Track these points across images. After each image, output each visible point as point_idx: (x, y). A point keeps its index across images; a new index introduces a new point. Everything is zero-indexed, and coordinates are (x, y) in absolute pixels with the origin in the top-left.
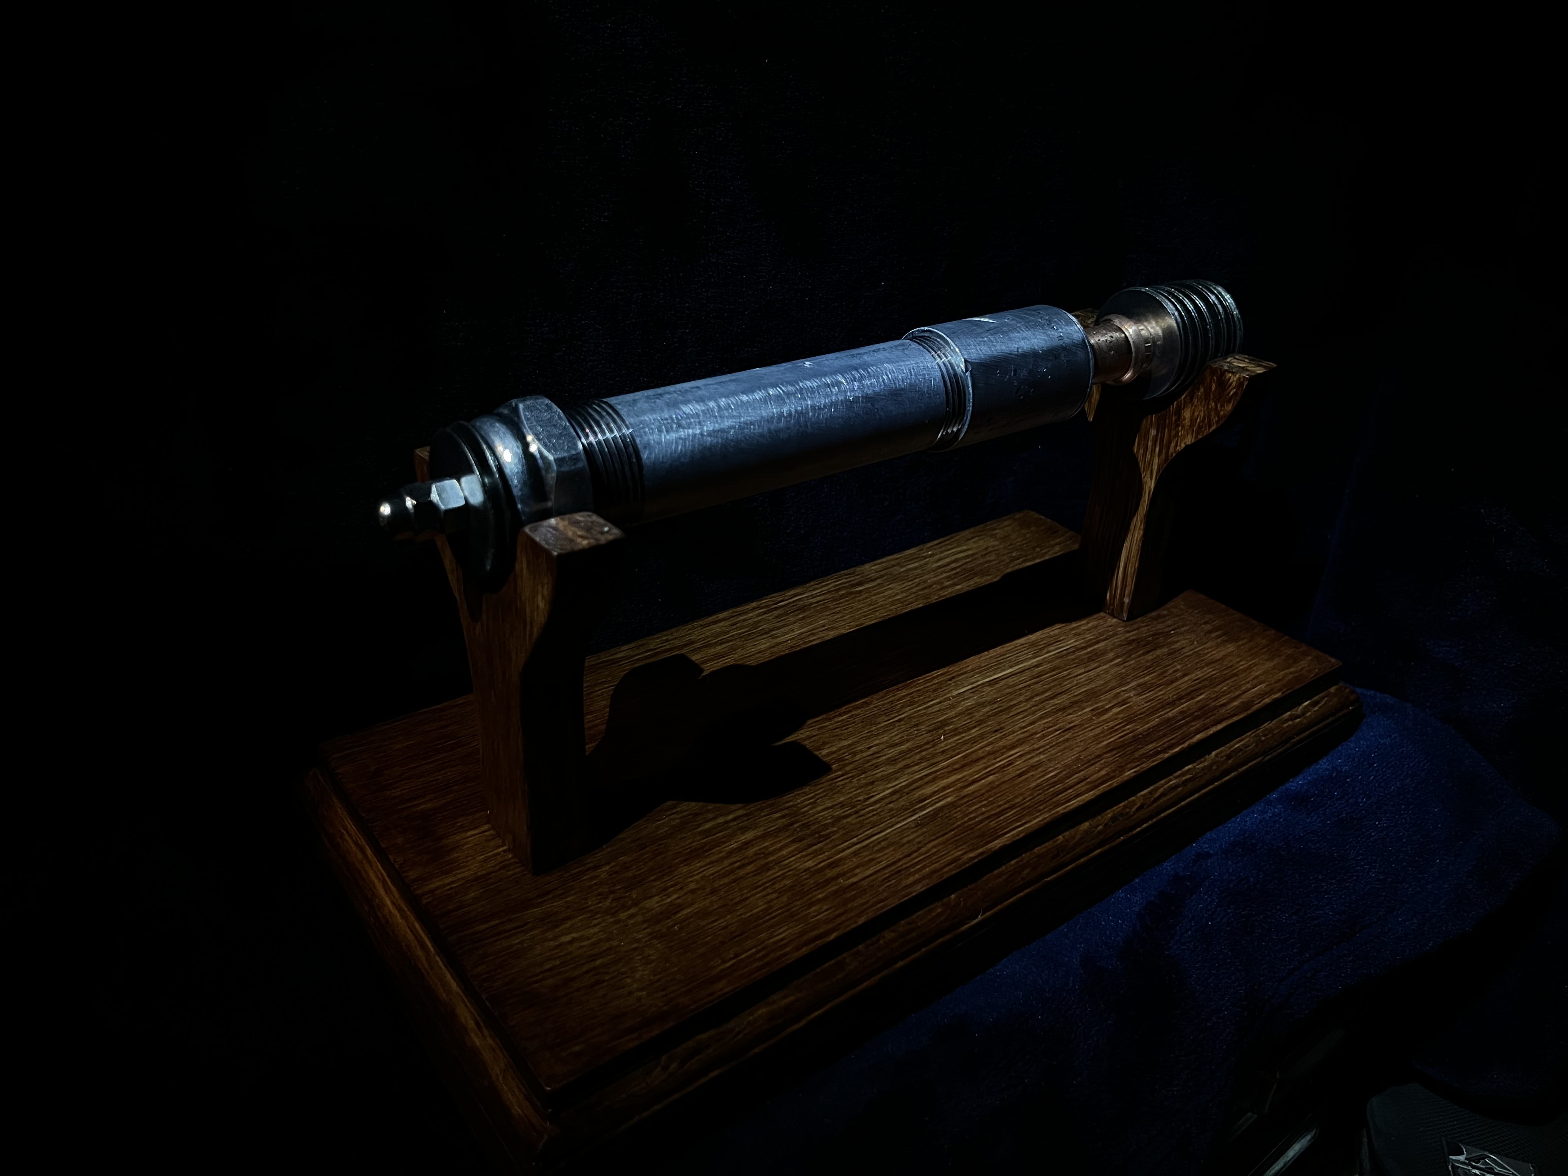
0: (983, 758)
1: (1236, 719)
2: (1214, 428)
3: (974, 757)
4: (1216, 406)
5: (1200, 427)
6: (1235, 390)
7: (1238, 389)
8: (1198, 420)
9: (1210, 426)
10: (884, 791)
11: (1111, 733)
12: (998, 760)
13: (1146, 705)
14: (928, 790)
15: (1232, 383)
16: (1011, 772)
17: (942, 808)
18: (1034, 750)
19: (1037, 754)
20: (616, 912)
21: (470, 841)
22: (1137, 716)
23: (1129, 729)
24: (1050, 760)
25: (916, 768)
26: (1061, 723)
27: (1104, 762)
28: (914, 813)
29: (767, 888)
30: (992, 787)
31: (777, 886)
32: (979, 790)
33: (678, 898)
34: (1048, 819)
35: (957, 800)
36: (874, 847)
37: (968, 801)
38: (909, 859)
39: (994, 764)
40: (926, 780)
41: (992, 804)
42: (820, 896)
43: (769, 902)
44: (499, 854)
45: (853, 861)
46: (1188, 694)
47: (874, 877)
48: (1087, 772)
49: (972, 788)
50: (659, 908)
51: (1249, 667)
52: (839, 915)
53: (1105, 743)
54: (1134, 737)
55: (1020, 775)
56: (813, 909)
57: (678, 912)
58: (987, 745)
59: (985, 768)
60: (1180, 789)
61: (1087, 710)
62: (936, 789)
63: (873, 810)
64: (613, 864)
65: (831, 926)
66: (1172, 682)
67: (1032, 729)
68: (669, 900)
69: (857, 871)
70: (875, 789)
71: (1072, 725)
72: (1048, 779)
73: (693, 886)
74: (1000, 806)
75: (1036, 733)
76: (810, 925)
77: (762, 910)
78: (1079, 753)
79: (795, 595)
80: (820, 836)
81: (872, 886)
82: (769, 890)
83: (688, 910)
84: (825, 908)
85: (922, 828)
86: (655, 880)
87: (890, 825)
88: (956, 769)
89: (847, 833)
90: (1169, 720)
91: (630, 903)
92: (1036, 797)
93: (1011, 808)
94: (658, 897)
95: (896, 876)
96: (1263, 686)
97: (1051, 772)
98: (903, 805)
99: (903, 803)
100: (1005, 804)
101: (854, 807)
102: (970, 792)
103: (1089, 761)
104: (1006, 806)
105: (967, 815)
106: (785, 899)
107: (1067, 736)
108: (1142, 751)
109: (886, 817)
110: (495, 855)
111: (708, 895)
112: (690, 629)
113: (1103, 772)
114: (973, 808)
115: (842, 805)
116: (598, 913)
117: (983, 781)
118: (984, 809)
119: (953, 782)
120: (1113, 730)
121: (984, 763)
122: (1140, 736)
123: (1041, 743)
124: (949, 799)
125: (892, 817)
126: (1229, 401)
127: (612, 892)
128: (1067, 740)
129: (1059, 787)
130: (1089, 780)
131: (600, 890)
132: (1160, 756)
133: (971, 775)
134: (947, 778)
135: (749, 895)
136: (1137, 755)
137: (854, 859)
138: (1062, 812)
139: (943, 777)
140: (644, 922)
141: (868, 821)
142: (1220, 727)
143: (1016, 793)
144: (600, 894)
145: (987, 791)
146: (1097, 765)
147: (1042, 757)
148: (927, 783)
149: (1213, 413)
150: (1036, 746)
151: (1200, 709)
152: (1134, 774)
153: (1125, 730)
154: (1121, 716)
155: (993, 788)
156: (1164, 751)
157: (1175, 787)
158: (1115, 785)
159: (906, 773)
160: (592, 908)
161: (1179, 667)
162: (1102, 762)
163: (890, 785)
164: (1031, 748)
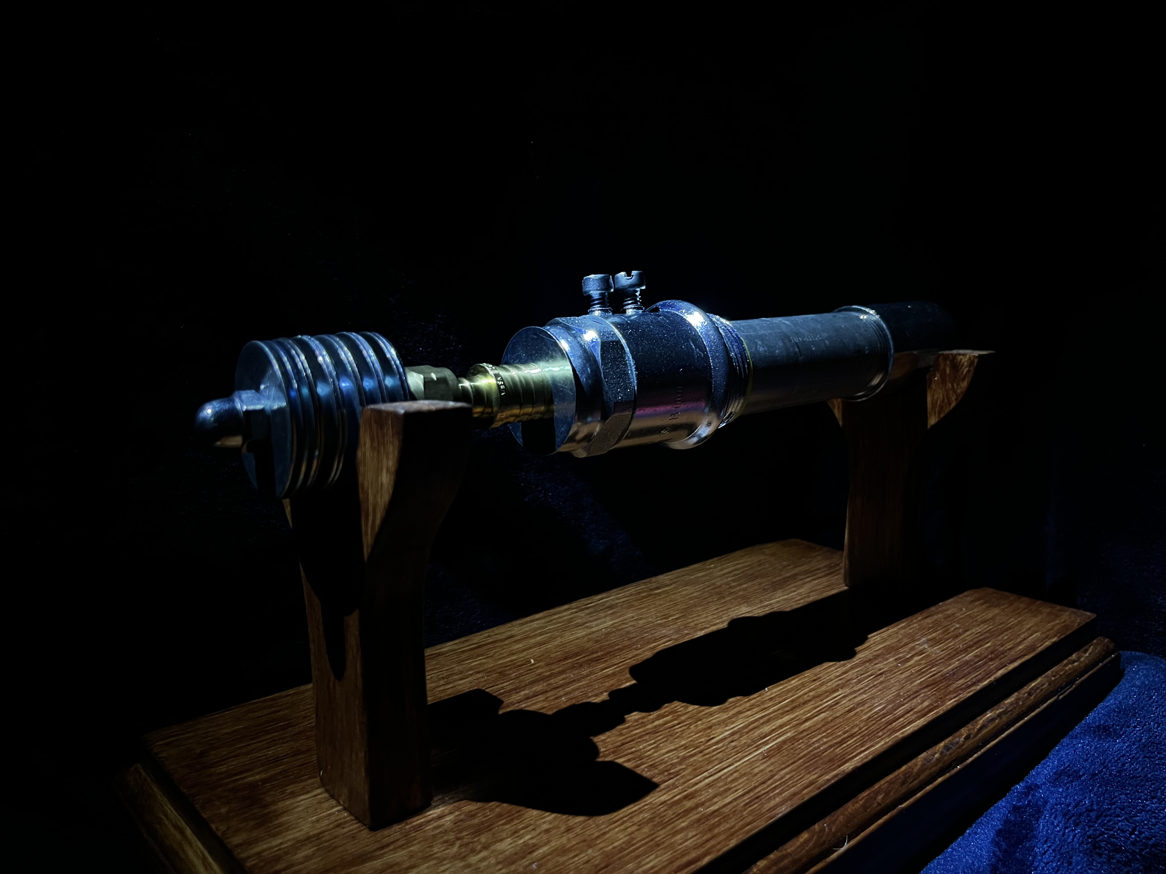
0: (810, 701)
1: (1027, 657)
2: (953, 404)
3: (801, 700)
4: (953, 386)
5: (941, 407)
6: (967, 369)
7: (970, 366)
8: (939, 402)
9: (950, 404)
10: (723, 733)
11: (920, 675)
12: (824, 701)
13: (942, 653)
14: (766, 729)
15: (964, 363)
16: (840, 710)
17: (784, 742)
18: (855, 692)
19: (859, 695)
20: (465, 857)
21: (301, 805)
22: (937, 661)
23: (934, 671)
24: (873, 698)
25: (749, 713)
26: (871, 670)
27: (924, 696)
28: (758, 747)
29: (625, 822)
30: (826, 723)
31: (636, 820)
32: (815, 725)
33: (532, 838)
34: (890, 743)
35: (797, 735)
36: (727, 777)
37: (807, 735)
38: (765, 786)
39: (821, 705)
40: (762, 721)
41: (831, 735)
42: (683, 824)
43: (630, 834)
44: (333, 814)
45: (708, 792)
46: (976, 643)
47: (735, 803)
48: (911, 704)
49: (807, 724)
50: (512, 849)
51: (1020, 622)
52: (708, 841)
53: (919, 682)
54: (942, 676)
55: (850, 711)
56: (679, 837)
57: (533, 851)
58: (810, 691)
59: (815, 708)
60: (997, 721)
61: (891, 660)
62: (774, 727)
63: (717, 749)
64: (457, 813)
65: (702, 850)
66: (957, 636)
67: (847, 676)
68: (522, 841)
69: (715, 800)
70: (714, 732)
71: (882, 671)
72: (876, 713)
73: (545, 826)
74: (840, 736)
75: (852, 679)
76: (679, 852)
77: (624, 843)
78: (897, 691)
79: (602, 599)
80: (670, 774)
81: (735, 811)
82: (628, 824)
83: (545, 849)
84: (690, 835)
85: (770, 759)
86: (504, 824)
87: (737, 759)
88: (787, 711)
89: (695, 769)
90: (967, 662)
91: (479, 847)
92: (870, 726)
93: (852, 736)
94: (509, 839)
95: (756, 801)
96: (1038, 634)
97: (877, 706)
98: (745, 743)
99: (745, 741)
100: (844, 733)
101: (697, 748)
102: (806, 728)
103: (910, 696)
104: (846, 735)
105: (810, 746)
106: (646, 830)
107: (881, 679)
108: (955, 686)
109: (731, 753)
110: (330, 815)
111: (564, 833)
112: (510, 627)
113: (926, 704)
114: (815, 739)
115: (685, 747)
116: (445, 859)
117: (816, 718)
118: (825, 740)
119: (788, 721)
120: (920, 673)
121: (813, 704)
122: (948, 675)
123: (860, 686)
124: (789, 734)
125: (738, 753)
126: (963, 379)
127: (458, 839)
128: (882, 682)
129: (890, 717)
130: (916, 710)
131: (445, 838)
132: (972, 688)
133: (804, 714)
134: (781, 719)
135: (607, 829)
136: (951, 689)
137: (710, 790)
138: (901, 736)
139: (777, 718)
140: (498, 863)
141: (715, 757)
142: (1016, 664)
143: (852, 725)
144: (446, 842)
145: (823, 726)
146: (918, 698)
147: (864, 696)
148: (763, 723)
149: (951, 392)
150: (855, 689)
151: (992, 653)
152: (955, 703)
153: (931, 672)
154: (924, 662)
155: (828, 723)
156: (974, 684)
157: (992, 720)
158: (941, 712)
159: (740, 717)
160: (438, 855)
161: (958, 626)
162: (922, 695)
163: (727, 728)
164: (852, 690)
